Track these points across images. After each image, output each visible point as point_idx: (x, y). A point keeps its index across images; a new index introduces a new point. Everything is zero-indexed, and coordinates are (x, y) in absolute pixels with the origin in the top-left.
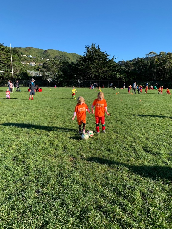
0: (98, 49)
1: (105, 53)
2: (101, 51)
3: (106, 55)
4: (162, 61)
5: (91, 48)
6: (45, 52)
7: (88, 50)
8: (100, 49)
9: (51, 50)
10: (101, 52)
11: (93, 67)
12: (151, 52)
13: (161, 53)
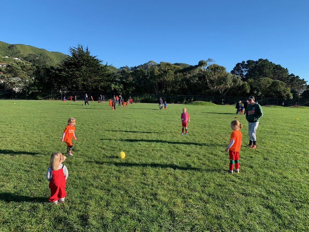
0: (87, 52)
1: (95, 58)
2: (91, 55)
3: (97, 61)
4: (162, 72)
5: (77, 50)
6: (11, 47)
7: (73, 53)
8: (90, 53)
9: (22, 46)
10: (91, 57)
11: (80, 75)
12: (151, 62)
13: (161, 63)
